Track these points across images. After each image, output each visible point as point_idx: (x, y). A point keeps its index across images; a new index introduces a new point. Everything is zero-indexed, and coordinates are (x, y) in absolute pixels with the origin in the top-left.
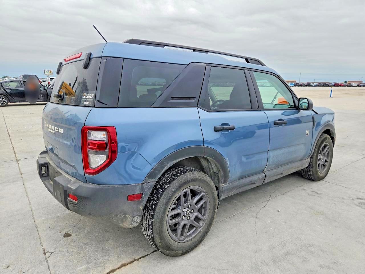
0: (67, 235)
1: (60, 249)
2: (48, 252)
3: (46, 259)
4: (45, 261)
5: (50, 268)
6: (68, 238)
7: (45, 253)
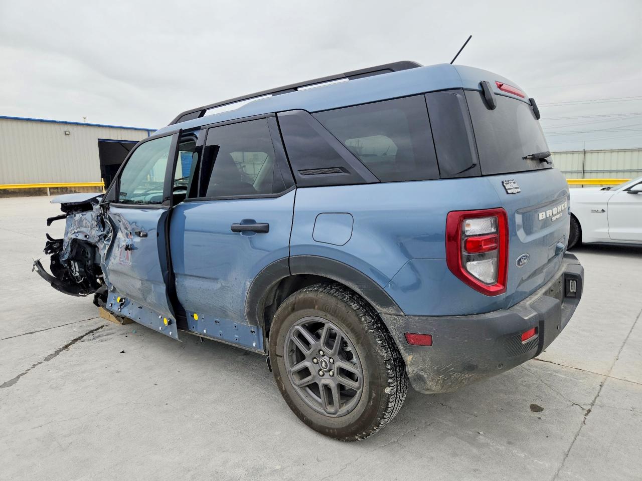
0: (535, 408)
1: (564, 402)
2: (583, 409)
3: (592, 404)
4: (595, 404)
5: (596, 395)
6: (539, 405)
7: (589, 411)
